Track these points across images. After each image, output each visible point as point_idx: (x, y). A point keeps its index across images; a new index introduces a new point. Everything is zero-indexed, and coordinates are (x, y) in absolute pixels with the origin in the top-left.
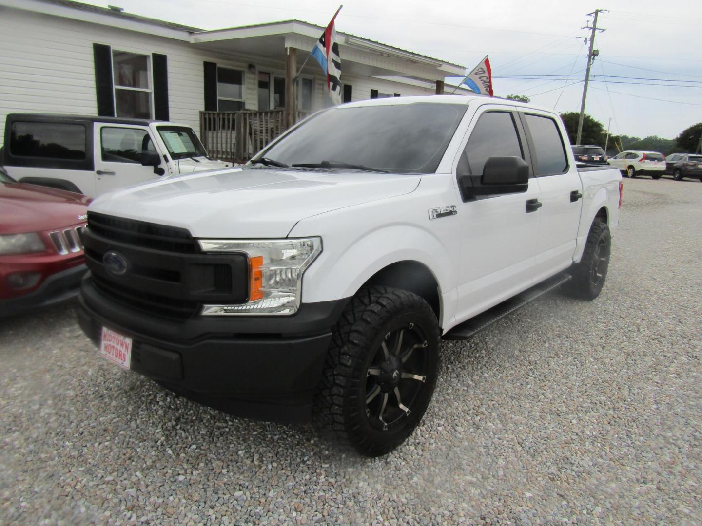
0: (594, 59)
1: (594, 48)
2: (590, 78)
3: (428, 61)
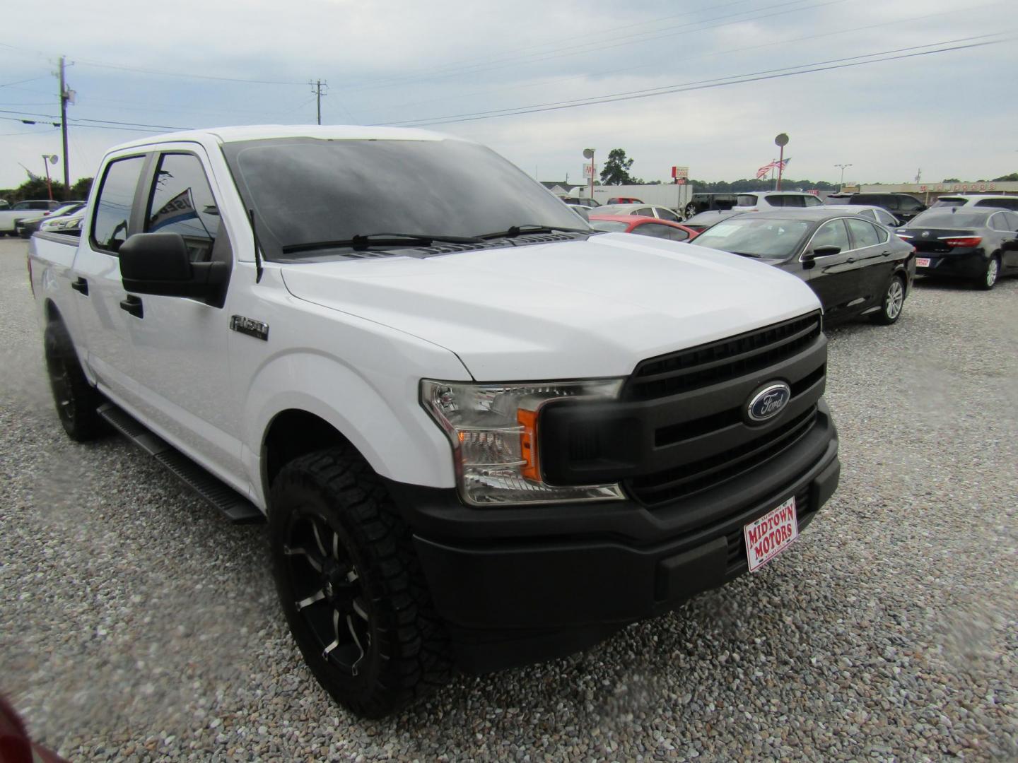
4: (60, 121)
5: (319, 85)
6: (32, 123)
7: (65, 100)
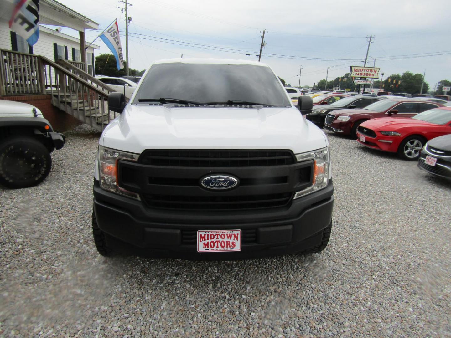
0: (129, 22)
1: (128, 16)
2: (129, 34)
3: (81, 18)
4: (259, 54)
5: (371, 38)
6: (249, 55)
7: (262, 46)
